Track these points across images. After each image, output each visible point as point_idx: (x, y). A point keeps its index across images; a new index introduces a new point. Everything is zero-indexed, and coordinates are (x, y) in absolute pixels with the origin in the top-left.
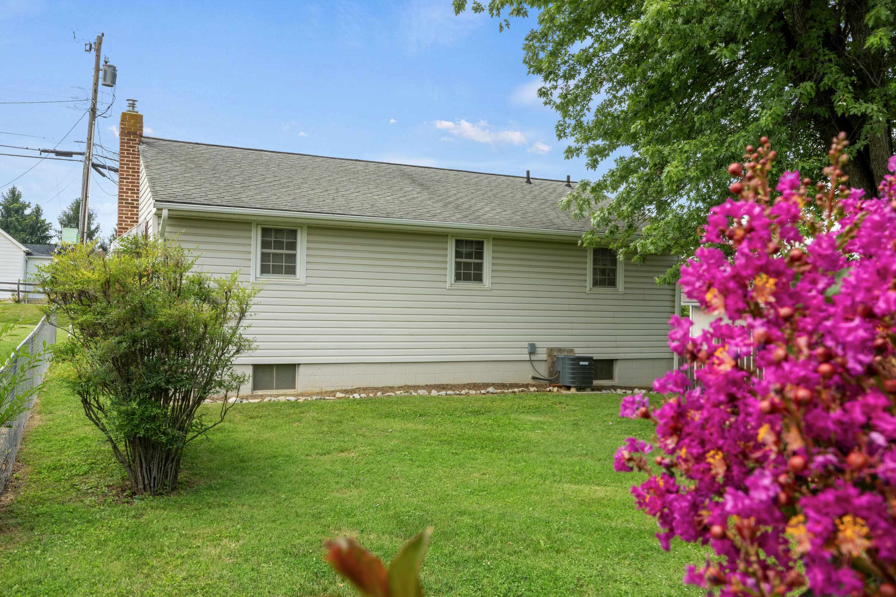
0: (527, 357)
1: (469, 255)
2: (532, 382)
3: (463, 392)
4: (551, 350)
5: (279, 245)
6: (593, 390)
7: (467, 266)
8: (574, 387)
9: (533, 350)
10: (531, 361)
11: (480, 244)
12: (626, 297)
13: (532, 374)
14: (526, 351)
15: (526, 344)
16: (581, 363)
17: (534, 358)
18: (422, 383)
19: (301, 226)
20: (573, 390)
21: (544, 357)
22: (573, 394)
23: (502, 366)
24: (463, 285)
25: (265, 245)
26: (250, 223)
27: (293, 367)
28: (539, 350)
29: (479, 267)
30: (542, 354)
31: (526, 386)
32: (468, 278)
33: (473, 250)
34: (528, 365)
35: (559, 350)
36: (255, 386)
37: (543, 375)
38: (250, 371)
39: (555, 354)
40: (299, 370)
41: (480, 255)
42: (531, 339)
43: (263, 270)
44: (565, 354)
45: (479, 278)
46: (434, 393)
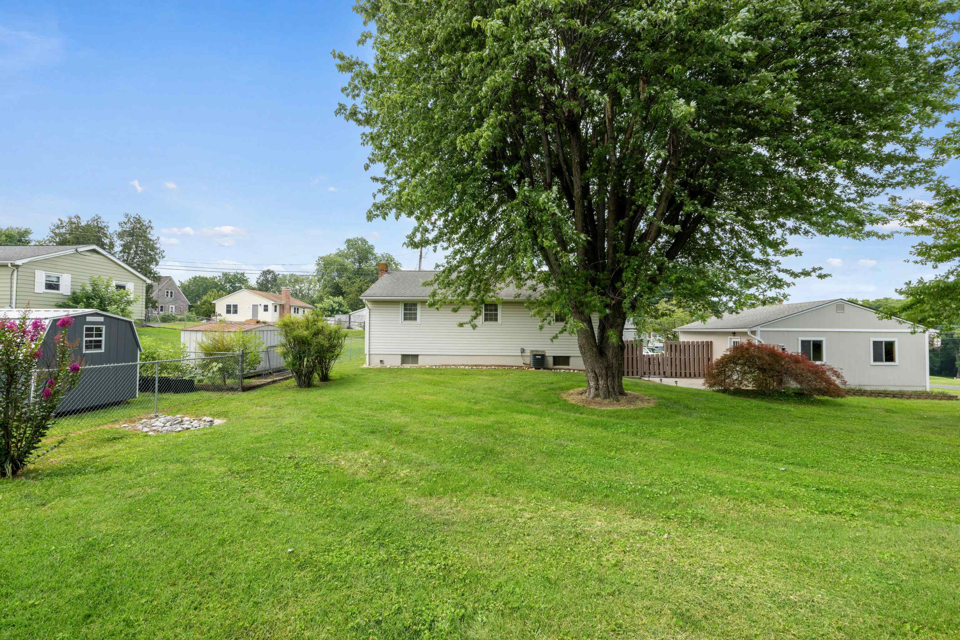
0: (520, 354)
1: (491, 310)
2: (523, 365)
4: (532, 351)
5: (410, 310)
6: (544, 369)
7: (491, 315)
8: (534, 367)
9: (523, 351)
10: (522, 356)
11: (496, 305)
13: (523, 362)
14: (520, 351)
15: (520, 349)
16: (537, 357)
17: (523, 354)
18: (470, 364)
19: (419, 302)
20: (534, 369)
21: (529, 354)
22: (534, 371)
23: (508, 358)
24: (487, 323)
25: (405, 309)
26: (399, 302)
27: (417, 356)
28: (526, 351)
29: (496, 315)
30: (528, 353)
31: (512, 366)
32: (491, 320)
33: (493, 308)
34: (520, 358)
35: (537, 351)
36: (403, 362)
37: (528, 363)
38: (400, 357)
39: (535, 353)
40: (420, 357)
41: (496, 310)
42: (522, 346)
43: (405, 319)
44: (540, 353)
45: (496, 320)
46: (467, 367)
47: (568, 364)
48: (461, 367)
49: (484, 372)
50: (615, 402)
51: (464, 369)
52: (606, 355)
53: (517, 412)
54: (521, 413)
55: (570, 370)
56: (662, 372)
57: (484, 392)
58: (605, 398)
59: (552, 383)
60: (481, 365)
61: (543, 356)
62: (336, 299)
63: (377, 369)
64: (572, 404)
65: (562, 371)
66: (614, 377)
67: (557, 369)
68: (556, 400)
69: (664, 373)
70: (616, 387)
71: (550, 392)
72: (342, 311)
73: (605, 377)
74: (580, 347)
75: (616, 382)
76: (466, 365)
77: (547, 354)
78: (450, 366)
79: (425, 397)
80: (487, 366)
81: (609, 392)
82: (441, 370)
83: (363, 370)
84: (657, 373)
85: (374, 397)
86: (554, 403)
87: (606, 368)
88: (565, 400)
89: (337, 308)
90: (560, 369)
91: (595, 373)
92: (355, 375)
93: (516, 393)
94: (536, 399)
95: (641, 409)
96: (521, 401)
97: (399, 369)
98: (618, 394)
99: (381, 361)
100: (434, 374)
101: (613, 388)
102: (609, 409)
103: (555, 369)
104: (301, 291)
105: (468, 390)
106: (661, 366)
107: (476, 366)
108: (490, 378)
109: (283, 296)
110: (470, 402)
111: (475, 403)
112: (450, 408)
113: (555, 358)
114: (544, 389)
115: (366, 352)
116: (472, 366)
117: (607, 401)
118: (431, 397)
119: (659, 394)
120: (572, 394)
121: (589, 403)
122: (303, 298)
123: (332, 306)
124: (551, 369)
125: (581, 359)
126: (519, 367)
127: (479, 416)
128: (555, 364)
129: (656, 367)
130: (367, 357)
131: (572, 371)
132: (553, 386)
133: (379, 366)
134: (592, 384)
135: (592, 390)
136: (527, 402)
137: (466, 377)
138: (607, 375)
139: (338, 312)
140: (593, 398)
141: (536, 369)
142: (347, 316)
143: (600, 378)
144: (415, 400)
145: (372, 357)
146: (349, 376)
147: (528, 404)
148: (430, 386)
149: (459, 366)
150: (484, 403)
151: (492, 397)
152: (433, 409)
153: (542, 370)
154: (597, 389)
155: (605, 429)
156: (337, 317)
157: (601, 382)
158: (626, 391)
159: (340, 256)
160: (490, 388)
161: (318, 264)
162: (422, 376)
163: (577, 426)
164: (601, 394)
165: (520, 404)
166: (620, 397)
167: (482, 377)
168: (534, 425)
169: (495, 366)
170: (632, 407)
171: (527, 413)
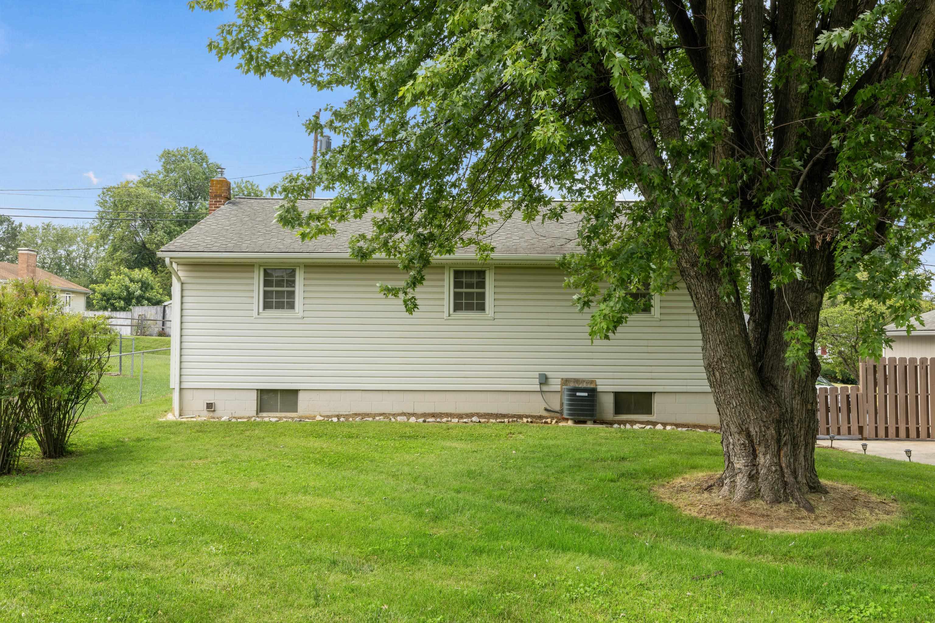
0: (537, 388)
1: (469, 285)
2: (545, 414)
3: (444, 420)
4: (565, 381)
5: (279, 284)
6: (595, 422)
7: (469, 296)
8: (571, 419)
9: (544, 380)
10: (542, 392)
11: (481, 274)
12: (662, 323)
13: (544, 405)
14: (537, 381)
15: (536, 375)
16: (578, 394)
17: (545, 388)
19: (298, 265)
20: (570, 423)
21: (558, 388)
22: (570, 427)
23: (510, 396)
24: (460, 315)
26: (253, 266)
27: (295, 392)
28: (551, 381)
29: (482, 296)
30: (555, 385)
31: (520, 417)
32: (469, 307)
33: (475, 280)
34: (539, 396)
35: (576, 381)
36: (261, 408)
37: (557, 408)
38: (254, 396)
39: (572, 385)
40: (301, 395)
41: (482, 285)
42: (543, 369)
43: (267, 306)
44: (584, 385)
45: (481, 308)
46: (413, 420)
47: (649, 411)
48: (399, 418)
49: (454, 432)
50: (804, 513)
51: (406, 425)
52: (775, 388)
53: (551, 546)
54: (565, 549)
55: (654, 424)
56: (855, 428)
57: (456, 485)
58: (777, 501)
59: (623, 459)
60: (448, 415)
61: (593, 392)
62: (137, 274)
63: (196, 424)
64: (692, 520)
65: (636, 427)
66: (795, 446)
67: (624, 423)
68: (647, 507)
69: (861, 429)
70: (800, 472)
71: (622, 483)
72: (149, 300)
73: (773, 447)
74: (710, 368)
75: (802, 459)
76: (409, 415)
77: (600, 388)
78: (374, 416)
79: (305, 500)
80: (460, 416)
81: (785, 484)
82: (351, 426)
83: (161, 426)
84: (844, 429)
85: (163, 503)
86: (643, 515)
87: (779, 422)
88: (671, 508)
89: (138, 293)
90: (632, 423)
91: (749, 435)
92: (139, 440)
93: (539, 486)
94: (594, 506)
95: (882, 532)
96: (557, 512)
97: (250, 425)
98: (806, 489)
99: (210, 406)
100: (333, 437)
101: (794, 473)
102: (792, 531)
103: (620, 423)
104: (69, 258)
105: (416, 479)
106: (854, 415)
107: (433, 415)
108: (469, 446)
109: (21, 264)
110: (420, 515)
111: (436, 518)
112: (366, 533)
113: (618, 395)
114: (610, 475)
115: (174, 383)
116: (425, 415)
117: (781, 510)
118: (318, 501)
119: (897, 486)
120: (682, 489)
121: (736, 515)
122: (73, 274)
123: (127, 288)
124: (610, 423)
125: (711, 399)
126: (536, 419)
127: (447, 561)
128: (618, 410)
129: (842, 417)
130: (176, 396)
131: (659, 427)
132: (628, 466)
133: (204, 416)
134: (739, 463)
135: (741, 481)
136: (571, 512)
137: (412, 443)
138: (779, 441)
139: (139, 301)
140: (745, 500)
141: (577, 422)
142: (159, 309)
143: (760, 450)
144: (275, 510)
145: (188, 395)
146: (120, 443)
147: (576, 522)
148: (319, 469)
149: (394, 415)
150: (459, 518)
151: (480, 500)
152: (318, 538)
153: (589, 426)
154: (752, 477)
155: (820, 603)
156: (138, 311)
157: (764, 460)
158: (823, 481)
159: (148, 186)
160: (470, 474)
161: (103, 204)
162: (303, 442)
163: (733, 594)
164: (765, 488)
165: (556, 520)
166: (812, 498)
167: (448, 444)
168: (607, 593)
169: (479, 415)
170: (852, 526)
171: (578, 549)
